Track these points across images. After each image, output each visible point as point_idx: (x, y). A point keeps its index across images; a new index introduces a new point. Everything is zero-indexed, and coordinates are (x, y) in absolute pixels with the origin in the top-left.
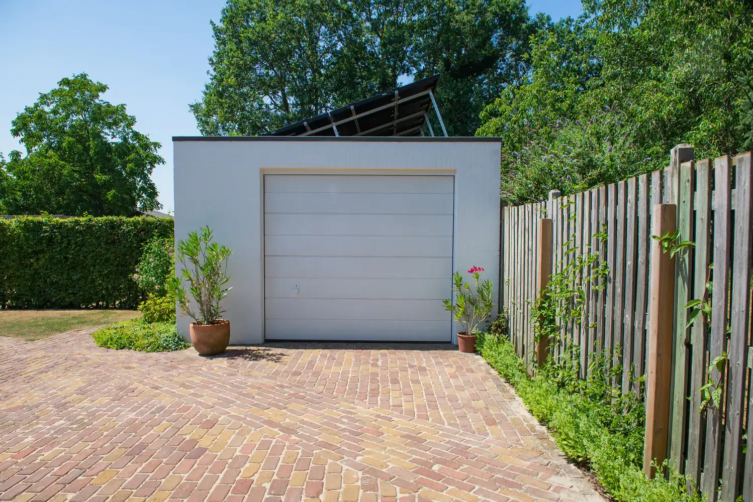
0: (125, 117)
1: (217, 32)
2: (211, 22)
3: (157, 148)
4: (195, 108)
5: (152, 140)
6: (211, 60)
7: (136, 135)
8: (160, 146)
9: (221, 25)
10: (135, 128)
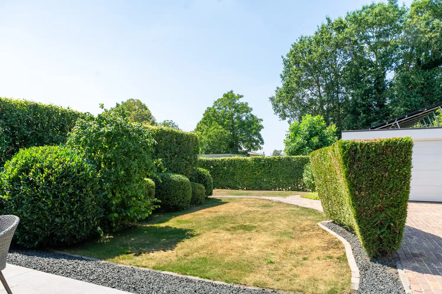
0: (247, 108)
1: (285, 62)
2: (282, 57)
3: (261, 121)
4: (272, 99)
5: (259, 118)
6: (281, 75)
7: (252, 116)
8: (262, 120)
9: (286, 58)
10: (252, 113)
